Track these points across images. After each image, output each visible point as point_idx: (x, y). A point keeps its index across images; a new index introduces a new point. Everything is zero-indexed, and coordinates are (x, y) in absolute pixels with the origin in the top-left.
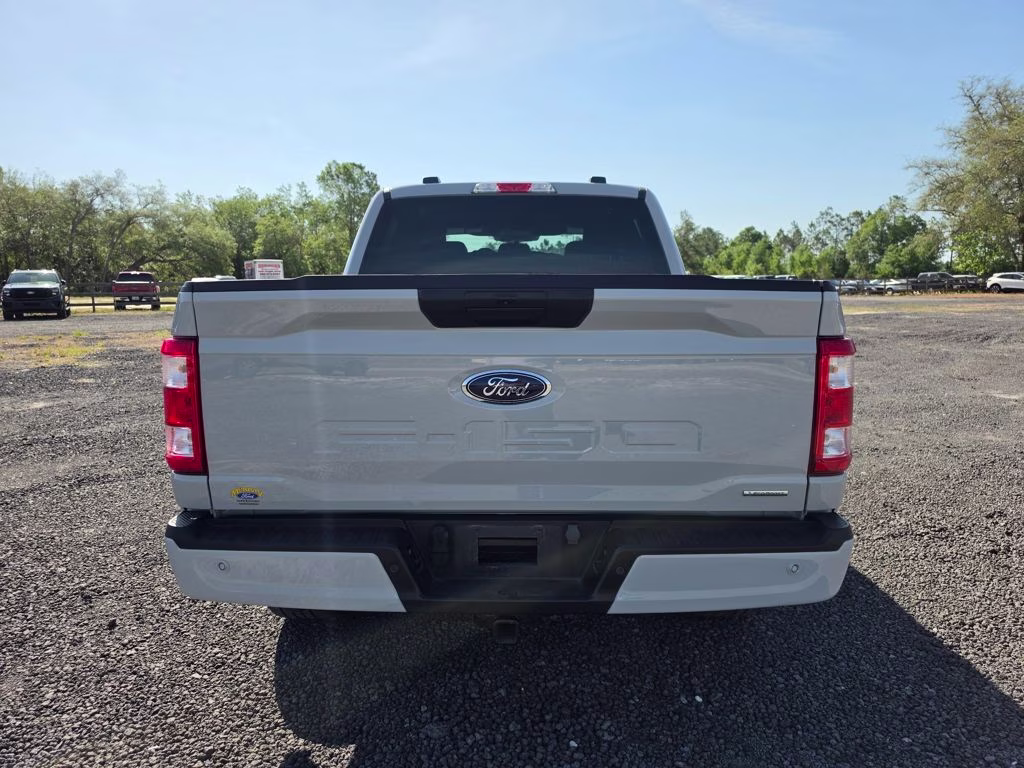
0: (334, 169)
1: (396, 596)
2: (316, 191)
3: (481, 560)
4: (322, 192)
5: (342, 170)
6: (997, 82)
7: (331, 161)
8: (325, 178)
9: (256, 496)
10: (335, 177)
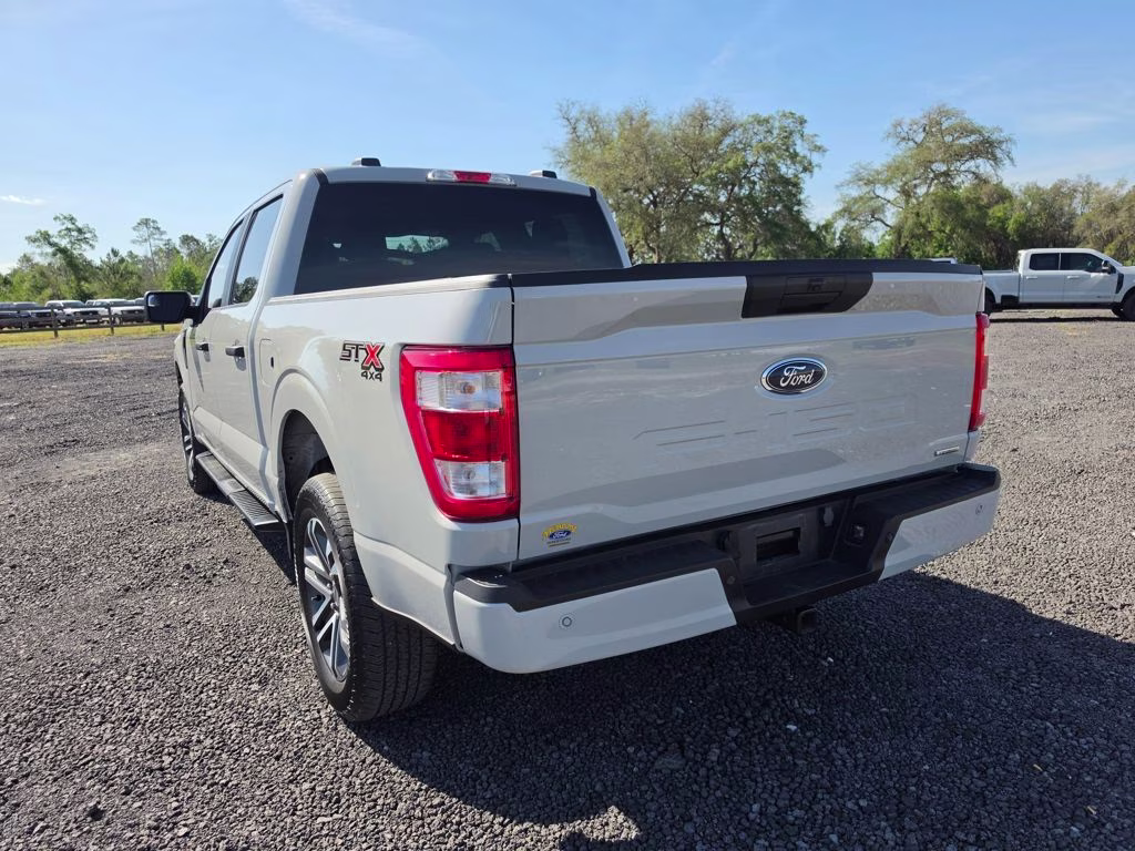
1: (730, 610)
3: (758, 559)
6: (588, 108)
9: (569, 533)
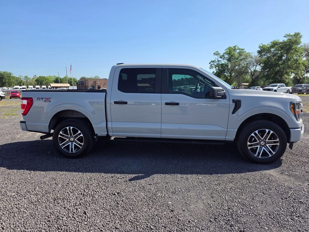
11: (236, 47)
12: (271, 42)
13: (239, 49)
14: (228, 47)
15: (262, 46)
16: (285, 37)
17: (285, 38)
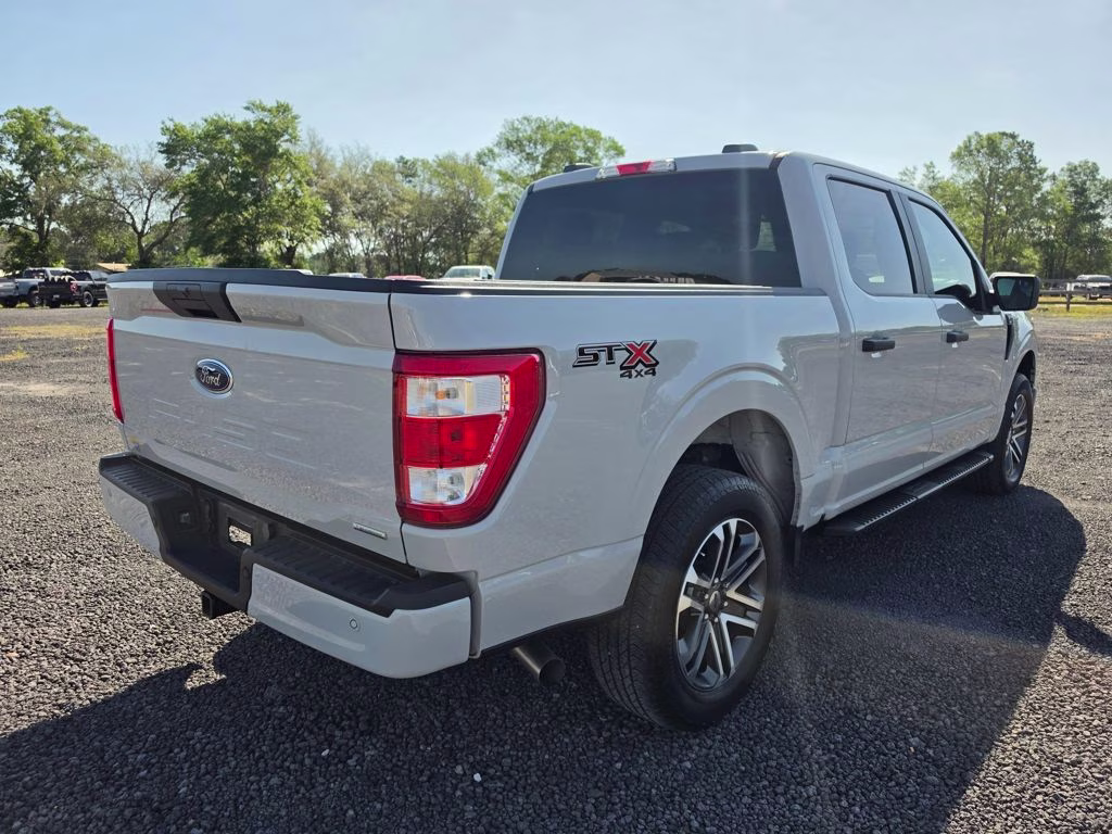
0: (974, 143)
2: (946, 171)
4: (955, 171)
5: (985, 143)
7: (971, 133)
8: (962, 155)
10: (975, 153)
11: (51, 113)
12: (206, 121)
13: (64, 126)
14: (12, 108)
15: (172, 127)
16: (247, 108)
17: (249, 112)
